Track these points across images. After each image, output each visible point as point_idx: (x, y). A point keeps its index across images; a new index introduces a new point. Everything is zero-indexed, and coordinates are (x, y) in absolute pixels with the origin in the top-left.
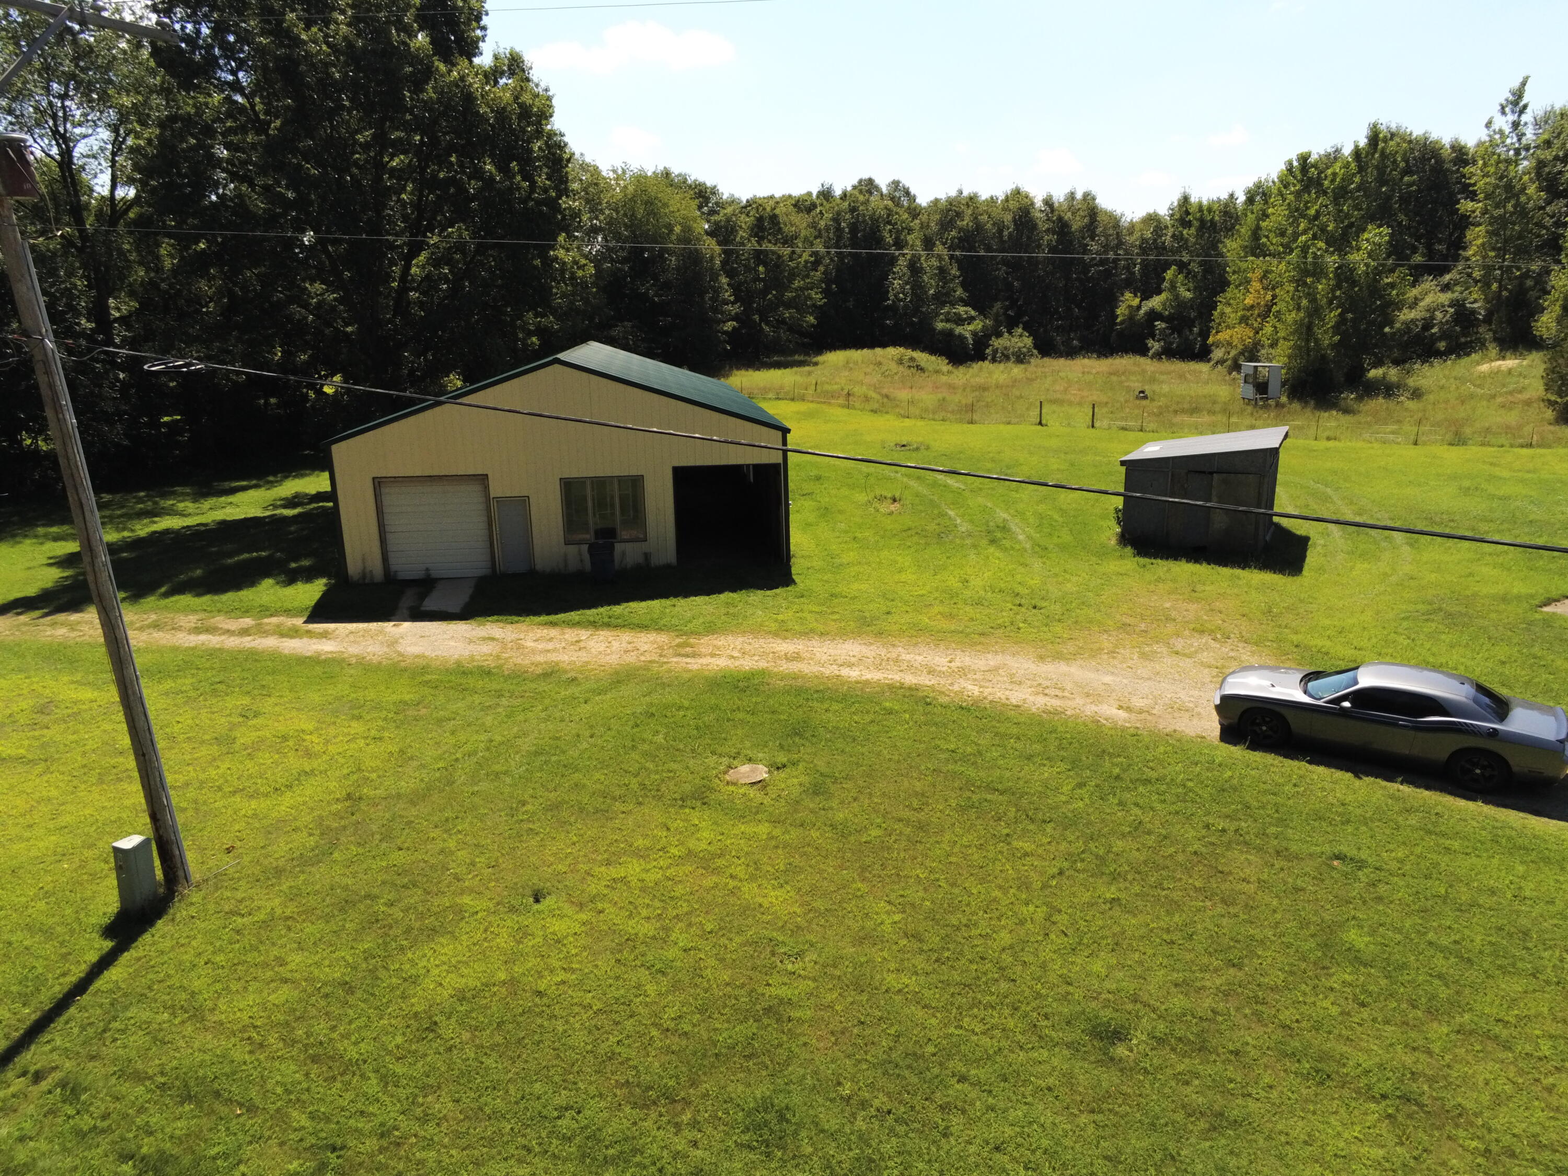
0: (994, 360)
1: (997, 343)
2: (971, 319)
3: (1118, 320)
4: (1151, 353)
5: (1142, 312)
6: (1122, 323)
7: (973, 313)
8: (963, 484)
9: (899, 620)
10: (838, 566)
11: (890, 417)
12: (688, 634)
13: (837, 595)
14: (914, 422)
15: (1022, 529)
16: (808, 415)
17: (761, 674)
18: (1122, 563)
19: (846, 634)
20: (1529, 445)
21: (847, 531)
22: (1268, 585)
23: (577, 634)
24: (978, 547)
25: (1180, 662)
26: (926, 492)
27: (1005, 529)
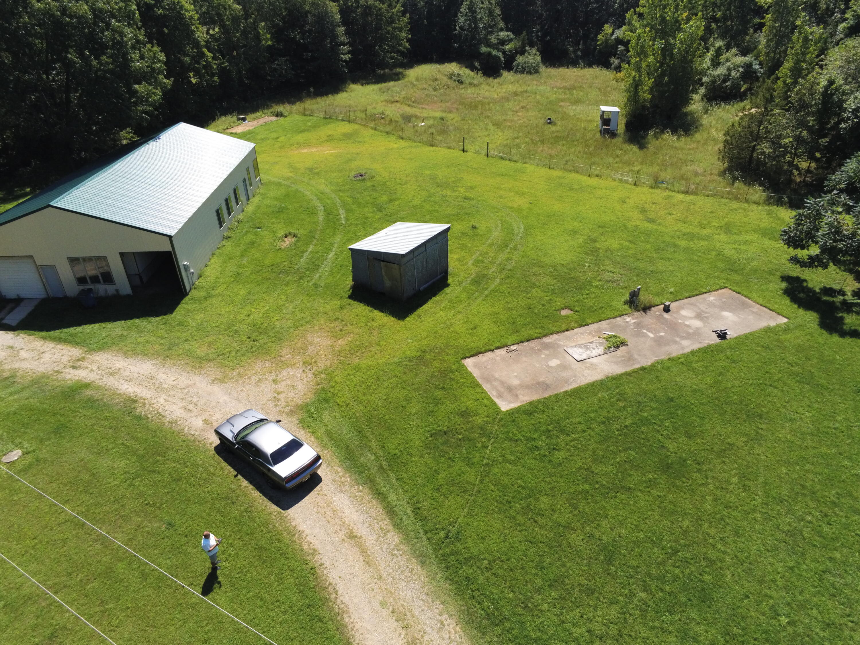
0: (516, 72)
1: (520, 59)
2: (511, 40)
3: (598, 43)
4: (613, 66)
5: (613, 37)
6: (600, 45)
7: (512, 36)
8: (347, 219)
9: (186, 346)
10: (209, 296)
11: (393, 138)
12: (91, 351)
13: (180, 324)
14: (403, 143)
15: (325, 269)
16: (348, 136)
17: (87, 386)
18: (337, 303)
19: (155, 355)
20: (687, 192)
21: (240, 266)
22: (381, 327)
23: (50, 345)
24: (288, 284)
25: (268, 388)
26: (320, 227)
27: (318, 267)
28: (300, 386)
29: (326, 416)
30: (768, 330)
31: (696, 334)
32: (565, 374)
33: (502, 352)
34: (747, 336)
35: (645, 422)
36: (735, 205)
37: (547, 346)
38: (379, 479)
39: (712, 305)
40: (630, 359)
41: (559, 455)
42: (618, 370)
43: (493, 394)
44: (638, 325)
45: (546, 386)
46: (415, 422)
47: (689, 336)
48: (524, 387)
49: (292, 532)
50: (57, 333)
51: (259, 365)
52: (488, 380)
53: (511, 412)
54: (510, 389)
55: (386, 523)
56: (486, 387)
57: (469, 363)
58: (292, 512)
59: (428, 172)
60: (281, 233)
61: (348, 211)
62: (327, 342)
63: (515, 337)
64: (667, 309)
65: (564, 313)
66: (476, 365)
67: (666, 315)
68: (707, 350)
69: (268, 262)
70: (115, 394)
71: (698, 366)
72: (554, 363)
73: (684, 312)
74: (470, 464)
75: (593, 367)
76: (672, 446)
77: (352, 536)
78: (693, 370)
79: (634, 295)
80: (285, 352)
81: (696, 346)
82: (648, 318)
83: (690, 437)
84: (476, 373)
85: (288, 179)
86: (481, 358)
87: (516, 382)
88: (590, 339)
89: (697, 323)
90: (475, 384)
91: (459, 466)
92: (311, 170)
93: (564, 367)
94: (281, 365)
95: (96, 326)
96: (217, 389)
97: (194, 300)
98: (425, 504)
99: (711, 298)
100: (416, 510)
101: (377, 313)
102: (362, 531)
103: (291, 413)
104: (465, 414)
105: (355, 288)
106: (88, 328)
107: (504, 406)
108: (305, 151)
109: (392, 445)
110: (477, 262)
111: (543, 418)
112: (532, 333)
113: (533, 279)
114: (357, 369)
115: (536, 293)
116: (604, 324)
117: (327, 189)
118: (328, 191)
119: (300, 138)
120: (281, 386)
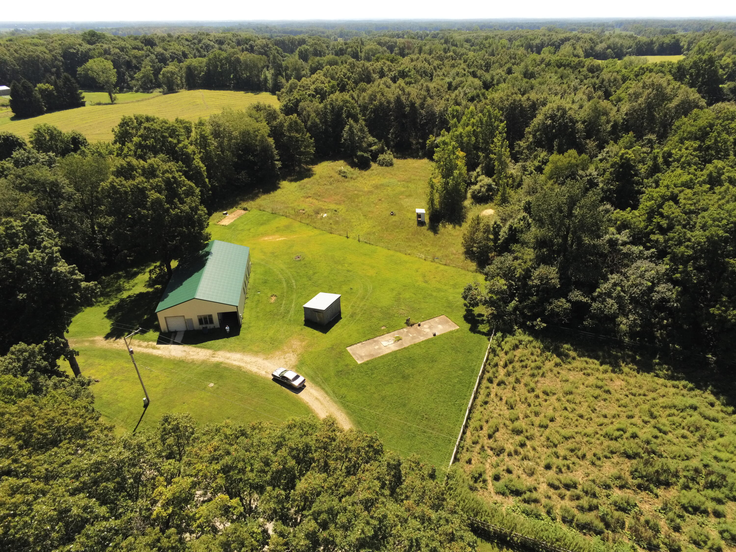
0: (379, 164)
1: (381, 156)
5: (435, 142)
6: (428, 146)
8: (296, 285)
9: (249, 347)
10: (249, 327)
11: (311, 228)
12: (215, 351)
13: (244, 339)
14: (317, 232)
15: (292, 312)
16: (287, 227)
17: (222, 363)
18: (299, 328)
19: (239, 351)
20: (446, 265)
21: (258, 312)
22: (317, 337)
23: (199, 350)
24: (279, 320)
25: (282, 361)
26: (285, 291)
27: (289, 312)
28: (293, 359)
29: (304, 369)
30: (451, 332)
31: (427, 334)
32: (379, 351)
33: (360, 344)
34: (442, 335)
35: (401, 365)
36: (463, 272)
37: (375, 341)
38: (322, 385)
39: (436, 322)
40: (402, 345)
41: (374, 376)
42: (397, 349)
43: (356, 359)
44: (407, 332)
45: (373, 355)
46: (331, 369)
47: (424, 335)
48: (365, 356)
49: (301, 399)
50: (199, 345)
51: (277, 353)
52: (354, 354)
53: (361, 364)
54: (361, 357)
55: (326, 395)
56: (354, 357)
57: (348, 349)
58: (300, 394)
59: (330, 254)
60: (269, 295)
61: (296, 281)
62: (299, 343)
63: (365, 339)
64: (419, 325)
65: (383, 328)
66: (351, 350)
67: (418, 328)
68: (428, 341)
69: (268, 310)
70: (232, 365)
71: (422, 346)
72: (377, 347)
73: (425, 326)
74: (348, 379)
75: (389, 348)
76: (407, 371)
77: (317, 399)
78: (421, 348)
79: (408, 320)
80: (285, 348)
81: (425, 339)
82: (411, 329)
83: (413, 368)
84: (351, 352)
85: (263, 260)
86: (353, 347)
87: (363, 354)
88: (390, 338)
89: (428, 330)
90: (350, 356)
91: (345, 380)
92: (273, 253)
93: (380, 349)
94: (285, 353)
95: (213, 341)
96: (265, 362)
97: (245, 329)
98: (336, 390)
99: (437, 319)
100: (334, 392)
101: (315, 331)
102: (319, 397)
103: (292, 368)
104: (347, 365)
105: (305, 321)
106: (210, 343)
107: (359, 362)
108: (266, 239)
109: (325, 375)
110: (353, 306)
111: (370, 365)
112: (370, 337)
113: (373, 314)
114: (311, 353)
115: (374, 320)
116: (396, 332)
117: (283, 267)
118: (284, 268)
119: (261, 229)
120: (287, 360)
